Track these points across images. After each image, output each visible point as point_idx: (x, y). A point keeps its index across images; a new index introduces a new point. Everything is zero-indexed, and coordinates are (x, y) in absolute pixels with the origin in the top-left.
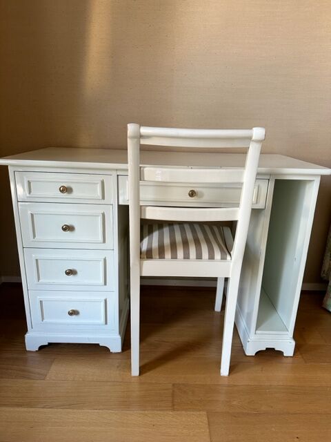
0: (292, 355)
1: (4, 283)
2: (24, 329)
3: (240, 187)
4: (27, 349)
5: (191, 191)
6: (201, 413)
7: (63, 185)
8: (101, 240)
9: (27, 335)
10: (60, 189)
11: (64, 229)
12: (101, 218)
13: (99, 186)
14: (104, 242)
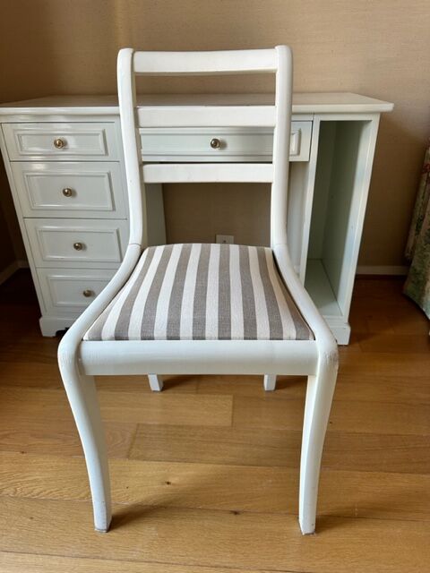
0: (347, 343)
1: (21, 269)
2: (37, 313)
3: (271, 132)
4: (44, 335)
5: (214, 140)
6: (228, 396)
7: (59, 137)
8: (109, 206)
9: (41, 320)
10: (55, 143)
11: (66, 194)
12: (106, 179)
13: (101, 137)
14: (114, 209)
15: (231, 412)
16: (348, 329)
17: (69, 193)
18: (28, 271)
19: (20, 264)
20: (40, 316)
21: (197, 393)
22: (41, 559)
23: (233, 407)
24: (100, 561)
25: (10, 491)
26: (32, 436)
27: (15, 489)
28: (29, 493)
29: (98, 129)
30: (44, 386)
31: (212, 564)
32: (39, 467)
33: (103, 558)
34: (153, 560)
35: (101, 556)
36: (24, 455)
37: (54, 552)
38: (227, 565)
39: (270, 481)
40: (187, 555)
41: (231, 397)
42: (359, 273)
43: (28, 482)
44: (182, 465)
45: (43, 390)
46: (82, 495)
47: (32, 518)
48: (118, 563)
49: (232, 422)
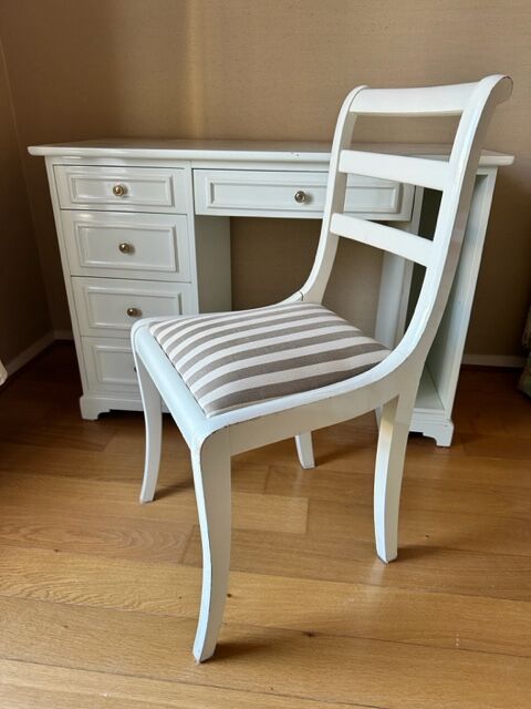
0: (448, 445)
4: (84, 416)
5: (299, 192)
6: (301, 499)
7: (118, 184)
8: (172, 266)
9: (82, 399)
10: (114, 190)
11: (122, 250)
12: (171, 234)
13: (167, 185)
14: (177, 270)
15: (305, 518)
16: (451, 427)
17: (127, 249)
18: (71, 344)
19: (58, 335)
20: (81, 394)
21: (265, 493)
22: (76, 675)
23: (309, 511)
24: (146, 680)
25: (41, 594)
26: (68, 532)
27: (48, 592)
28: (63, 598)
29: (164, 175)
30: (83, 476)
31: (281, 692)
32: (76, 569)
33: (151, 678)
34: (209, 683)
35: (148, 674)
36: (58, 554)
37: (92, 667)
38: (298, 694)
39: (353, 600)
40: (251, 681)
41: (306, 500)
42: (466, 363)
43: (62, 585)
44: (246, 575)
45: (81, 481)
46: (126, 603)
47: (66, 627)
48: (168, 684)
49: (308, 529)
